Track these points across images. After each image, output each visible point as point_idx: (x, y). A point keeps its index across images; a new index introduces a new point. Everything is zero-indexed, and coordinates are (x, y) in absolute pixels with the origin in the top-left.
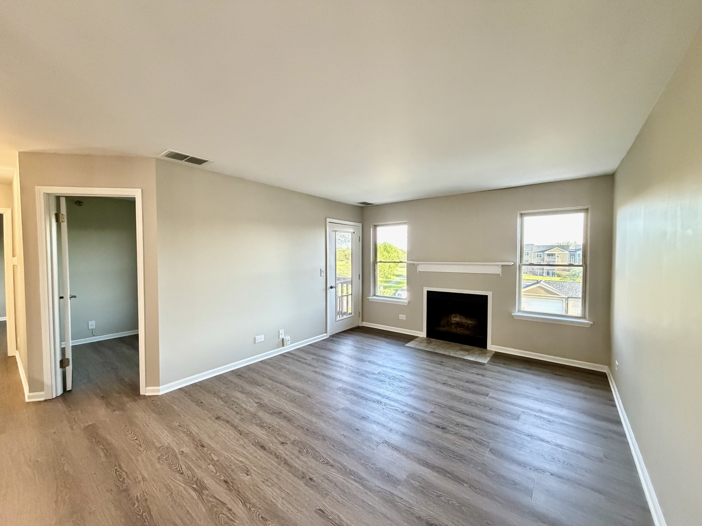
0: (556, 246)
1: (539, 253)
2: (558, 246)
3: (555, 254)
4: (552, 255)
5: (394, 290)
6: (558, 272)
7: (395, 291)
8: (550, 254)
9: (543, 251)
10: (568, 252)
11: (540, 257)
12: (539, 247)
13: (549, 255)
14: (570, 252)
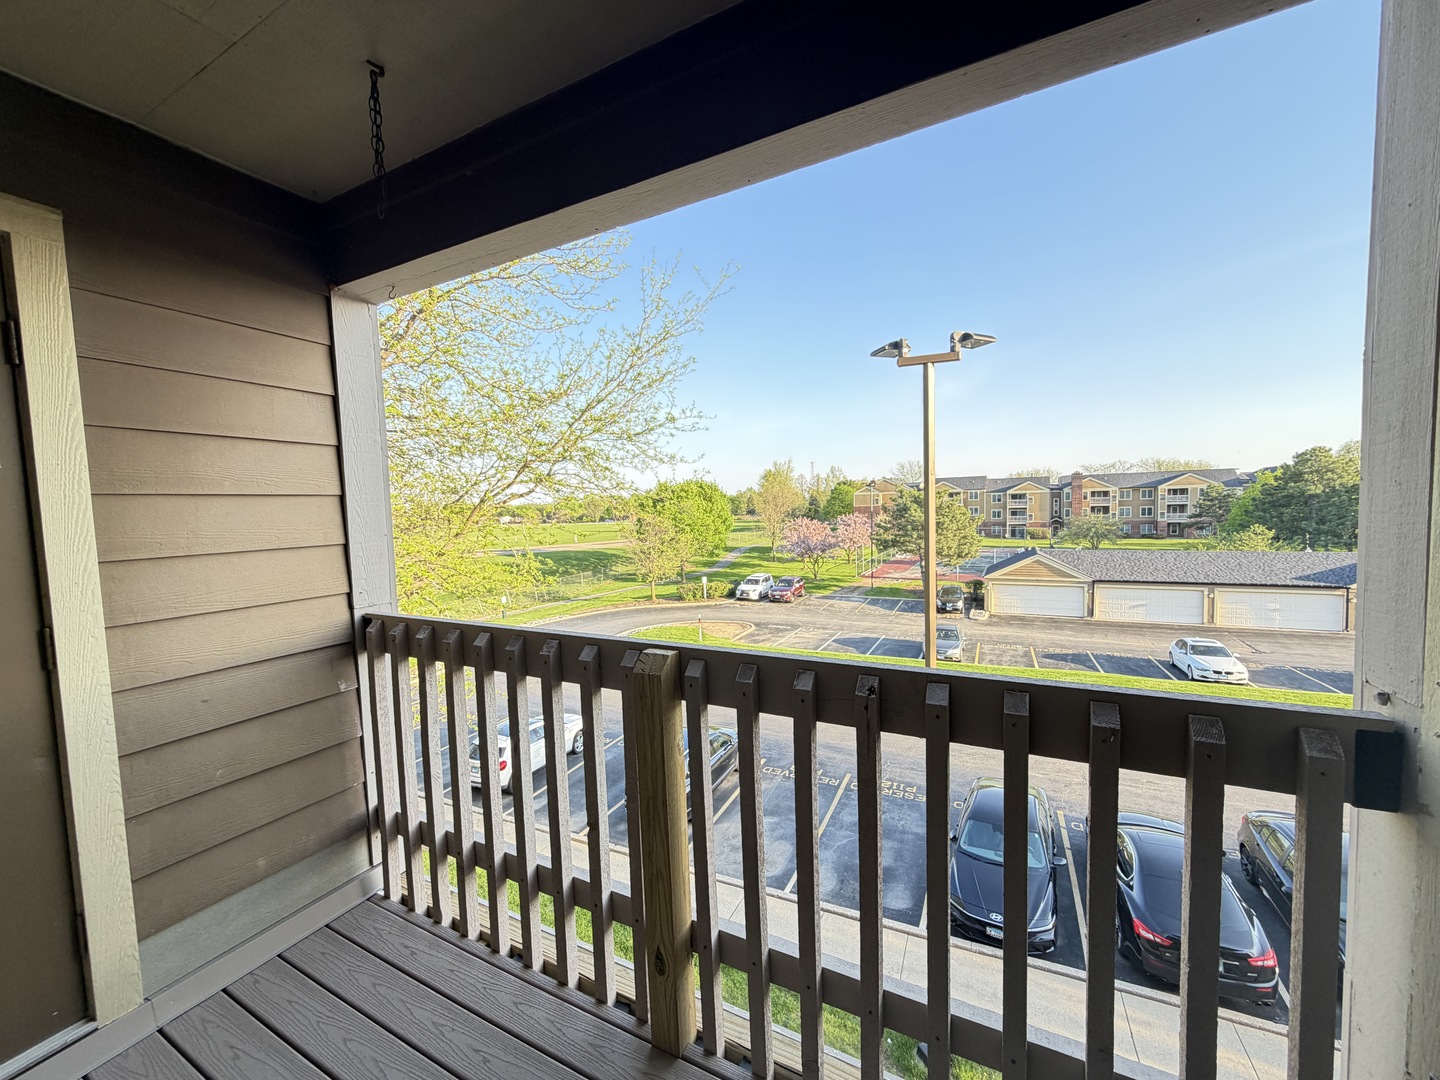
0: (1026, 479)
1: (997, 494)
2: (1031, 479)
3: (1024, 495)
4: (1022, 496)
5: (731, 582)
6: (1032, 529)
7: (733, 586)
8: (1016, 495)
9: (1004, 490)
10: (1048, 491)
11: (999, 500)
12: (996, 481)
13: (1014, 497)
14: (1052, 489)
